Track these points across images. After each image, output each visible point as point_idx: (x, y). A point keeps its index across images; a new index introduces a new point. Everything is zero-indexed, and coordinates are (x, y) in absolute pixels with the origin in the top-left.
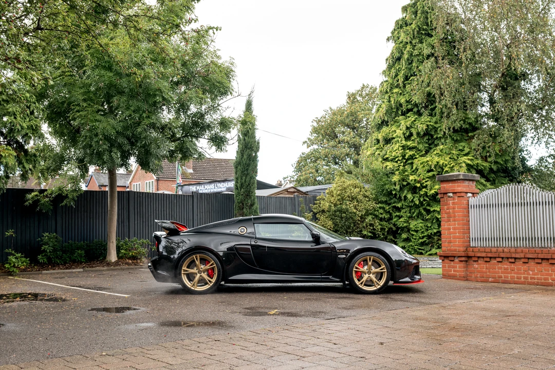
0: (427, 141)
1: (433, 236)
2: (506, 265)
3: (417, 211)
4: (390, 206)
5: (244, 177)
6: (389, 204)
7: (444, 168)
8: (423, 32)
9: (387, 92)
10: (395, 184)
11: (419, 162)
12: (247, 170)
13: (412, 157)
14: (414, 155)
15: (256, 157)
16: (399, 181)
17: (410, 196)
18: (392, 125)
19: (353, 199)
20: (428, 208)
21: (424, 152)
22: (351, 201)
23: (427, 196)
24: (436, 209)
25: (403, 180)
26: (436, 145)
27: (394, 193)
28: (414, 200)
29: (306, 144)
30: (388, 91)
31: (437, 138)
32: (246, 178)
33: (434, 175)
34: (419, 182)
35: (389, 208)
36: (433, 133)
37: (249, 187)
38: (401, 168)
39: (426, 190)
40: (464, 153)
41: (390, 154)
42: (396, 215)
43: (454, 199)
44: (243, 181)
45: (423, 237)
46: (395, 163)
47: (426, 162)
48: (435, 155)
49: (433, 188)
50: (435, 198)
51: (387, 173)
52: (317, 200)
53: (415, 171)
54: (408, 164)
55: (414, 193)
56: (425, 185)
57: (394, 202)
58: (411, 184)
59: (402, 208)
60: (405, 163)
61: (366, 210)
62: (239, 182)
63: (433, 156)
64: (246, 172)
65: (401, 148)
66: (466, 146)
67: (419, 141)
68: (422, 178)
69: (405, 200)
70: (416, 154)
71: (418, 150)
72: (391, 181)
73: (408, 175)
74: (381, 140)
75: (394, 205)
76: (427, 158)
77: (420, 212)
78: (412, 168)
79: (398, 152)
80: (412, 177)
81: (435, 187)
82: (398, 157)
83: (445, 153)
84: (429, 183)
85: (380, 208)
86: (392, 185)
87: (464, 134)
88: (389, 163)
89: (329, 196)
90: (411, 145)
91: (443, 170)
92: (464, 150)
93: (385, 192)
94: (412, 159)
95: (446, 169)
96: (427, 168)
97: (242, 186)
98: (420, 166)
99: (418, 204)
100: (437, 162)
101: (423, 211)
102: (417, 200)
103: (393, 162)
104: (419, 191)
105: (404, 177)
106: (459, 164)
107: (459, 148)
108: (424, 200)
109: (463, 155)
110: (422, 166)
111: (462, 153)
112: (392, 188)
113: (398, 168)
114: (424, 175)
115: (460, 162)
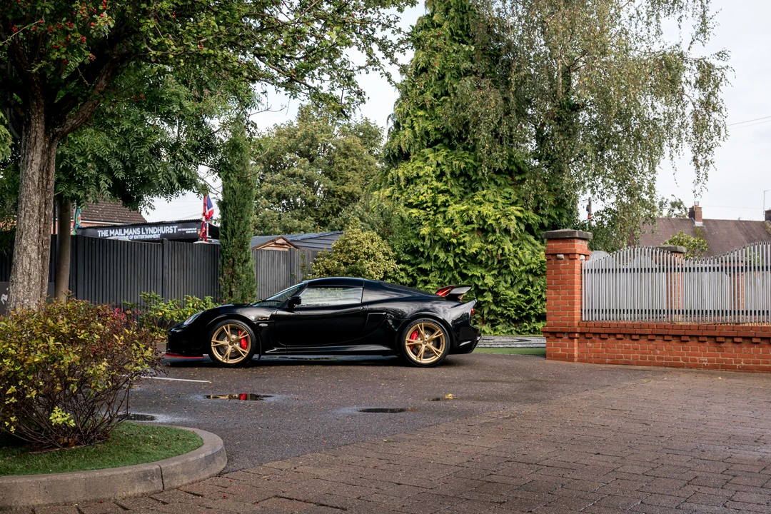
0: (462, 183)
2: (627, 343)
3: (451, 276)
4: (415, 268)
5: (237, 222)
6: (412, 265)
7: (487, 220)
8: (457, 38)
9: (408, 114)
10: (423, 239)
11: (454, 210)
12: (241, 211)
13: (445, 204)
14: (447, 201)
16: (430, 234)
17: (442, 255)
18: (414, 159)
19: (369, 256)
20: (465, 271)
21: (459, 199)
22: (367, 259)
23: (464, 256)
24: (475, 273)
25: (435, 233)
26: (474, 190)
27: (422, 250)
28: (448, 260)
30: (410, 112)
31: (476, 179)
32: (239, 223)
33: (474, 228)
34: (454, 237)
35: (413, 271)
36: (471, 174)
39: (464, 249)
40: (511, 201)
41: (415, 198)
42: (422, 281)
43: (565, 262)
44: (236, 226)
46: (422, 211)
47: (464, 211)
48: (474, 202)
49: (473, 246)
50: (473, 259)
51: (413, 223)
52: (318, 257)
53: (449, 222)
54: (440, 212)
55: (447, 251)
56: (462, 241)
57: (420, 263)
58: (444, 239)
59: (431, 271)
60: (435, 211)
61: (385, 273)
62: (228, 228)
63: (471, 204)
64: (239, 215)
65: (430, 191)
66: (513, 193)
67: (453, 184)
68: (458, 231)
69: (435, 261)
70: (449, 200)
71: (452, 195)
72: (418, 234)
73: (439, 227)
74: (402, 178)
75: (419, 266)
76: (463, 205)
77: (454, 277)
78: (444, 218)
79: (427, 196)
80: (447, 231)
81: (475, 245)
82: (426, 202)
83: (488, 201)
84: (467, 239)
85: (402, 270)
86: (419, 240)
87: (508, 177)
88: (414, 211)
89: (337, 251)
90: (442, 188)
91: (485, 222)
92: (510, 198)
93: (409, 248)
94: (445, 206)
95: (490, 222)
96: (466, 219)
97: (233, 234)
98: (456, 216)
99: (452, 265)
100: (479, 212)
101: (457, 276)
102: (452, 260)
103: (420, 209)
104: (454, 249)
105: (435, 229)
106: (507, 216)
107: (504, 195)
108: (461, 261)
109: (508, 204)
110: (459, 216)
111: (508, 202)
112: (419, 243)
113: (427, 217)
114: (461, 228)
115: (509, 213)
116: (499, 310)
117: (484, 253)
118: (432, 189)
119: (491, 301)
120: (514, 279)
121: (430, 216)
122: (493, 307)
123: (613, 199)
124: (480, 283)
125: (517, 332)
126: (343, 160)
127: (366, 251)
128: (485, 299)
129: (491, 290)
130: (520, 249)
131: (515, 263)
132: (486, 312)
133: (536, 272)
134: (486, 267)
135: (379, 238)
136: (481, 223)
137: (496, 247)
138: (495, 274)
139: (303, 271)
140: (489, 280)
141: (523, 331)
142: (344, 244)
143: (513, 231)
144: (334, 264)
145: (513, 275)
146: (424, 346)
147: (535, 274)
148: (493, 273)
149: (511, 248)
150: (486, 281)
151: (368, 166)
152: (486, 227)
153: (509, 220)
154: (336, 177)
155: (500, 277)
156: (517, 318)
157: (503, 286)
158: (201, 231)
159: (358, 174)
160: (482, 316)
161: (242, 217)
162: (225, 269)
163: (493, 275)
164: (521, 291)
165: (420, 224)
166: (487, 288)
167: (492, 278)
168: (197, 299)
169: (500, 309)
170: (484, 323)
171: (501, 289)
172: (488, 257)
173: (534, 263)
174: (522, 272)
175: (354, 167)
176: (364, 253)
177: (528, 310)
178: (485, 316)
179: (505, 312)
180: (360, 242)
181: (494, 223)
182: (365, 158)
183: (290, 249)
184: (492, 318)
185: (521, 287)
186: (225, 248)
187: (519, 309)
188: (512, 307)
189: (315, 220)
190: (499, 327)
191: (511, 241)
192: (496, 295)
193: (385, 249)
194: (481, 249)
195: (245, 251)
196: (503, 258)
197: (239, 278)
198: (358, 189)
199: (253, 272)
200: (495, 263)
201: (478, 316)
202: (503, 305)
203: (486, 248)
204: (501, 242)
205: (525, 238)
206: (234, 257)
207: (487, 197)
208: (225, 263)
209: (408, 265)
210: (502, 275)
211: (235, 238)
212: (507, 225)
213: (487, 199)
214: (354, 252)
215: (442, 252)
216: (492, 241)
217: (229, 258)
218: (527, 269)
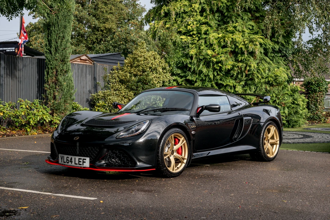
0: (218, 18)
4: (183, 79)
5: (60, 40)
6: (181, 77)
7: (238, 45)
10: (191, 58)
11: (213, 37)
12: (63, 32)
13: (206, 33)
14: (208, 30)
16: (196, 54)
17: (205, 70)
19: (152, 70)
20: (220, 82)
21: (215, 29)
22: (151, 72)
23: (221, 71)
24: (229, 84)
25: (200, 53)
26: (226, 23)
27: (189, 66)
28: (209, 74)
32: (61, 42)
33: (228, 51)
34: (213, 56)
35: (182, 81)
36: (225, 11)
37: (64, 52)
39: (221, 66)
40: (254, 31)
46: (189, 37)
47: (221, 38)
48: (228, 31)
49: (227, 63)
50: (228, 73)
51: (184, 46)
52: (113, 70)
53: (210, 46)
54: (202, 38)
55: (208, 67)
56: (220, 60)
57: (188, 75)
58: (206, 58)
59: (196, 82)
60: (199, 37)
61: (164, 82)
62: (53, 45)
63: (225, 33)
64: (61, 35)
65: (195, 23)
66: (255, 25)
67: (211, 18)
68: (217, 53)
69: (199, 75)
70: (210, 29)
71: (210, 26)
72: (188, 54)
73: (203, 49)
74: (174, 13)
75: (187, 78)
76: (219, 34)
77: (212, 86)
78: (206, 42)
79: (193, 26)
80: (209, 52)
81: (229, 63)
83: (238, 31)
84: (223, 58)
85: (174, 80)
86: (188, 58)
87: (249, 14)
88: (183, 37)
89: (128, 66)
90: (203, 21)
91: (236, 46)
92: (253, 29)
93: (180, 65)
95: (240, 46)
96: (222, 44)
97: (56, 50)
98: (215, 42)
99: (212, 78)
100: (232, 39)
101: (215, 85)
102: (212, 74)
103: (187, 35)
104: (213, 65)
105: (200, 51)
106: (253, 42)
107: (248, 27)
108: (218, 75)
109: (252, 34)
110: (217, 41)
111: (251, 32)
112: (188, 61)
113: (193, 41)
114: (218, 50)
115: (254, 40)
117: (236, 69)
118: (196, 21)
120: (257, 88)
121: (196, 41)
123: (320, 32)
124: (232, 91)
126: (104, 6)
131: (258, 77)
133: (272, 83)
134: (235, 79)
135: (158, 56)
136: (233, 47)
137: (245, 65)
138: (243, 84)
139: (104, 81)
140: (239, 89)
142: (134, 60)
143: (257, 53)
144: (126, 76)
145: (255, 85)
147: (271, 85)
148: (241, 83)
149: (255, 65)
150: (236, 90)
151: (121, 11)
152: (237, 50)
153: (254, 45)
155: (246, 87)
158: (18, 50)
159: (114, 16)
161: (64, 37)
162: (49, 78)
163: (241, 85)
165: (188, 47)
167: (241, 87)
168: (28, 101)
172: (239, 72)
173: (271, 77)
174: (262, 83)
175: (111, 11)
176: (149, 67)
180: (147, 59)
181: (243, 47)
182: (119, 6)
183: (94, 64)
186: (49, 61)
189: (86, 46)
191: (254, 61)
193: (164, 65)
194: (234, 66)
195: (65, 63)
196: (249, 73)
197: (61, 85)
198: (114, 26)
199: (72, 81)
200: (244, 77)
203: (237, 65)
204: (248, 61)
205: (263, 59)
206: (57, 68)
207: (238, 28)
208: (50, 73)
209: (179, 77)
210: (248, 86)
211: (58, 53)
212: (253, 49)
213: (238, 29)
214: (142, 67)
215: (204, 68)
216: (241, 60)
217: (53, 69)
218: (266, 81)
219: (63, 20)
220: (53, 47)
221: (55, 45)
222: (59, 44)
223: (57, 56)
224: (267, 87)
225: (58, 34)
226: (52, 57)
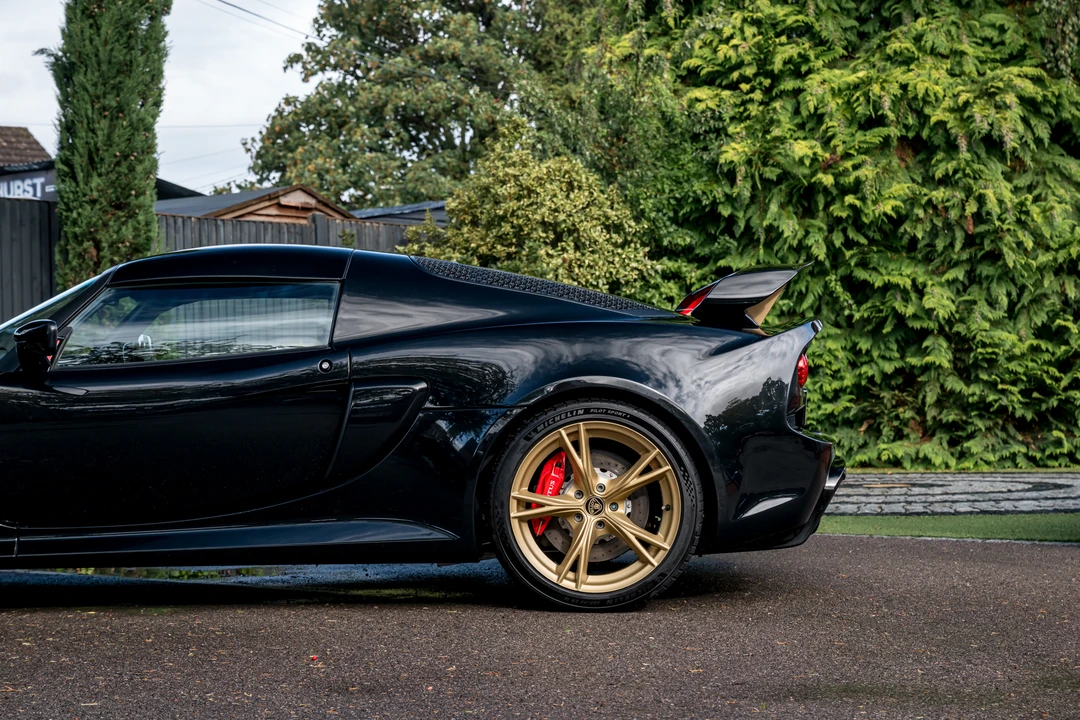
0: (852, 5)
1: (875, 390)
3: (818, 289)
4: (706, 269)
5: (104, 123)
6: (701, 261)
7: (927, 110)
10: (731, 176)
11: (826, 86)
12: (118, 89)
13: (798, 69)
14: (804, 58)
15: (157, 35)
16: (749, 162)
17: (790, 227)
19: (558, 235)
20: (861, 274)
21: (842, 51)
22: (554, 245)
23: (860, 227)
24: (895, 279)
25: (765, 157)
26: (887, 24)
27: (725, 211)
28: (810, 241)
29: (298, 67)
32: (112, 128)
33: (887, 140)
37: (123, 169)
38: (754, 110)
39: (858, 203)
40: (1006, 51)
41: (707, 52)
44: (101, 138)
45: (837, 395)
46: (726, 93)
47: (856, 87)
48: (889, 58)
49: (886, 193)
50: (890, 235)
51: (698, 129)
53: (811, 123)
54: (782, 94)
55: (807, 212)
56: (851, 179)
57: (725, 253)
58: (795, 177)
60: (767, 91)
61: (614, 284)
62: (80, 144)
63: (880, 64)
64: (111, 101)
65: (750, 31)
66: (1010, 24)
67: (823, 7)
69: (769, 245)
70: (812, 54)
71: (820, 42)
72: (713, 165)
73: (781, 140)
75: (722, 263)
76: (855, 70)
77: (828, 291)
78: (797, 112)
79: (741, 46)
80: (801, 148)
81: (893, 192)
82: (740, 65)
83: (933, 52)
84: (867, 172)
85: (667, 276)
86: (717, 181)
88: (702, 93)
89: (462, 223)
90: (790, 20)
91: (923, 119)
92: (1002, 43)
93: (687, 209)
94: (799, 75)
95: (937, 115)
96: (862, 110)
97: (92, 162)
98: (833, 105)
99: (822, 257)
100: (904, 87)
101: (839, 289)
102: (821, 241)
103: (720, 86)
104: (827, 205)
105: (766, 145)
106: (992, 95)
107: (983, 35)
108: (849, 244)
109: (997, 61)
110: (840, 101)
111: (995, 53)
112: (719, 192)
113: (741, 109)
114: (848, 139)
115: (998, 88)
116: (973, 391)
117: (920, 213)
118: (757, 23)
119: (946, 364)
121: (752, 107)
122: (954, 384)
124: (910, 310)
125: (1031, 459)
127: (549, 219)
128: (929, 359)
129: (946, 330)
130: (1036, 199)
131: (1020, 244)
132: (931, 398)
134: (927, 260)
135: (594, 178)
136: (911, 121)
137: (960, 195)
138: (955, 280)
140: (940, 301)
141: (1052, 457)
142: (483, 196)
143: (1011, 142)
145: (1013, 280)
146: (590, 520)
148: (950, 275)
149: (1007, 195)
150: (928, 303)
152: (925, 134)
153: (998, 107)
154: (549, 63)
155: (975, 289)
156: (1029, 416)
157: (985, 318)
160: (920, 411)
161: (120, 109)
163: (950, 283)
164: (1042, 332)
165: (720, 132)
166: (932, 325)
167: (947, 293)
169: (976, 389)
170: (928, 434)
171: (979, 324)
172: (934, 226)
174: (1041, 269)
176: (543, 223)
177: (1065, 389)
178: (931, 413)
179: (991, 398)
180: (530, 191)
181: (950, 119)
183: (314, 219)
184: (951, 418)
185: (1040, 319)
186: (69, 210)
187: (1036, 387)
188: (1014, 383)
190: (974, 446)
191: (1008, 178)
192: (961, 344)
193: (611, 213)
194: (912, 201)
195: (132, 216)
196: (982, 228)
200: (958, 246)
201: (909, 414)
202: (984, 376)
203: (926, 198)
204: (975, 178)
205: (1050, 166)
206: (98, 237)
207: (929, 40)
208: (71, 256)
209: (690, 261)
210: (980, 283)
211: (100, 175)
212: (991, 125)
213: (929, 45)
214: (512, 222)
215: (788, 218)
216: (946, 176)
217: (82, 242)
218: (1060, 260)
219: (118, 41)
220: (81, 150)
221: (87, 143)
222: (100, 138)
223: (93, 185)
224: (1067, 286)
225: (98, 98)
226: (77, 192)
